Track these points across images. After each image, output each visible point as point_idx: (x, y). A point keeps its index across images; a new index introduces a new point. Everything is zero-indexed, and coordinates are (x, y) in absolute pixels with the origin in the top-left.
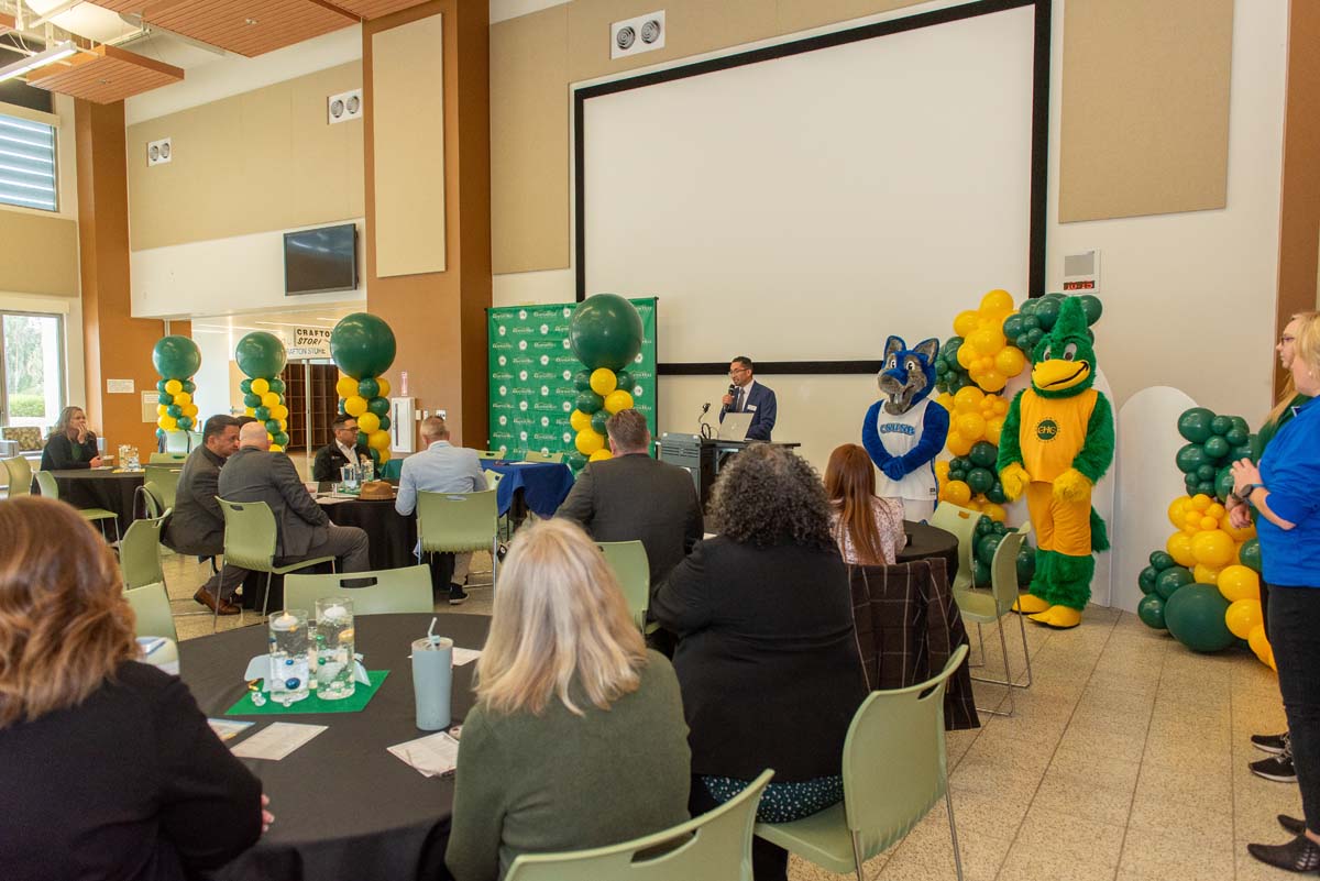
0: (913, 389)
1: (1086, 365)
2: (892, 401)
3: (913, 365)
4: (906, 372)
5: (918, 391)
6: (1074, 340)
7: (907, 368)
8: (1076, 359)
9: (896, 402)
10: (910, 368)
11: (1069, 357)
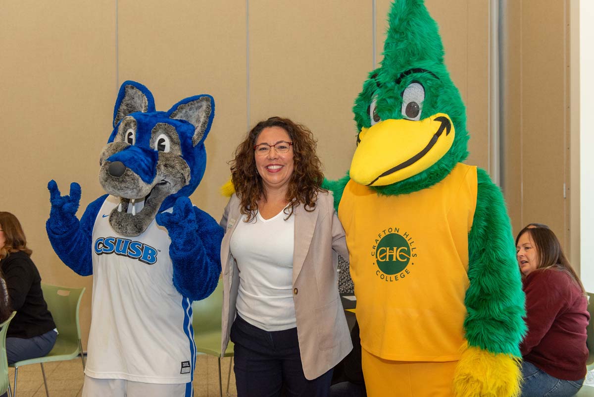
0: (164, 188)
1: (445, 124)
2: (125, 209)
3: (167, 143)
4: (153, 156)
5: (174, 191)
6: (418, 75)
7: (155, 146)
8: (425, 115)
9: (133, 210)
10: (162, 147)
11: (412, 111)
